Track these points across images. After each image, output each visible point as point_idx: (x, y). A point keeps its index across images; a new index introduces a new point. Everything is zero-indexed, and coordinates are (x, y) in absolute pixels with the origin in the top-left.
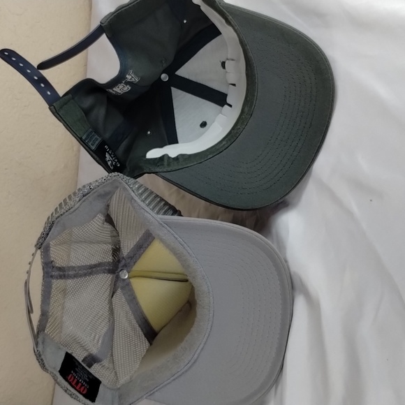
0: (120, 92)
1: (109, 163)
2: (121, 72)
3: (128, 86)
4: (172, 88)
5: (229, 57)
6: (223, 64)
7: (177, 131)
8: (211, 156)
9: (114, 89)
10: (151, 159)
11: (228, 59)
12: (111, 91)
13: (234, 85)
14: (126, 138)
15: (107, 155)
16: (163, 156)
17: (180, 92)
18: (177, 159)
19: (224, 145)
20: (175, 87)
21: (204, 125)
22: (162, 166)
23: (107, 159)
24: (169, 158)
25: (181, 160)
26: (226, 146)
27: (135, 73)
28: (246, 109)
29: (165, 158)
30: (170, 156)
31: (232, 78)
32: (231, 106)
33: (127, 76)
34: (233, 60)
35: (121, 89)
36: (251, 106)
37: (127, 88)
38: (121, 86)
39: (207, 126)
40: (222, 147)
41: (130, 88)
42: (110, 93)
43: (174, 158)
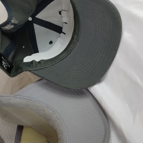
0: (8, 28)
1: (4, 66)
2: (8, 19)
3: (12, 26)
4: (34, 24)
5: (63, 9)
6: (60, 13)
7: (38, 46)
8: (58, 61)
9: (5, 27)
10: (26, 63)
11: (62, 10)
12: (3, 28)
13: (66, 23)
14: (13, 51)
15: (3, 62)
16: (33, 61)
17: (38, 26)
18: (40, 62)
19: (64, 56)
20: (35, 23)
21: (51, 43)
22: (32, 67)
23: (3, 64)
24: (36, 62)
25: (42, 63)
26: (66, 56)
27: (16, 19)
28: (75, 37)
29: (34, 62)
30: (36, 61)
31: (65, 20)
32: (65, 34)
33: (12, 21)
34: (65, 11)
35: (8, 27)
36: (78, 36)
37: (12, 27)
38: (9, 26)
39: (53, 43)
40: (63, 57)
41: (13, 26)
42: (3, 29)
43: (38, 62)
